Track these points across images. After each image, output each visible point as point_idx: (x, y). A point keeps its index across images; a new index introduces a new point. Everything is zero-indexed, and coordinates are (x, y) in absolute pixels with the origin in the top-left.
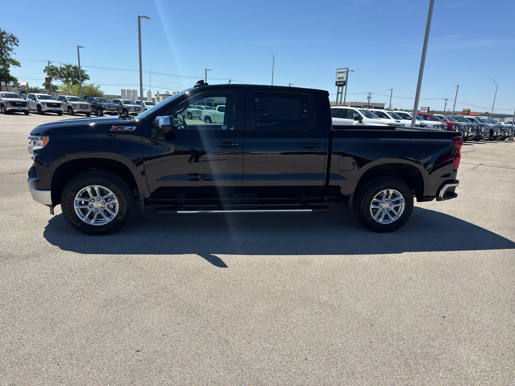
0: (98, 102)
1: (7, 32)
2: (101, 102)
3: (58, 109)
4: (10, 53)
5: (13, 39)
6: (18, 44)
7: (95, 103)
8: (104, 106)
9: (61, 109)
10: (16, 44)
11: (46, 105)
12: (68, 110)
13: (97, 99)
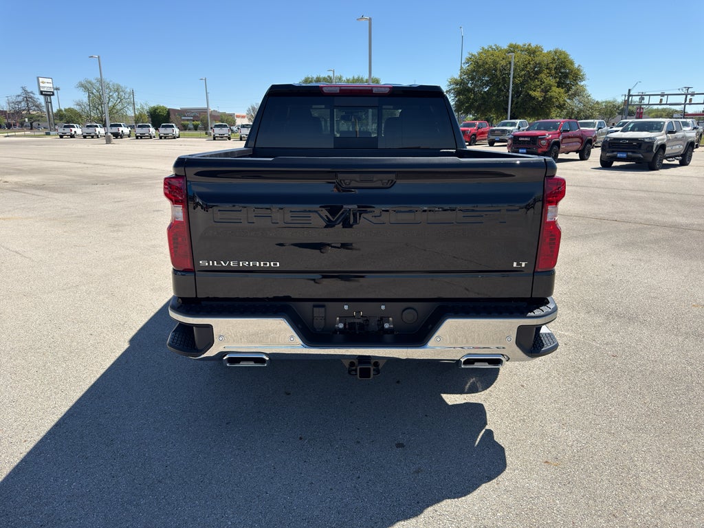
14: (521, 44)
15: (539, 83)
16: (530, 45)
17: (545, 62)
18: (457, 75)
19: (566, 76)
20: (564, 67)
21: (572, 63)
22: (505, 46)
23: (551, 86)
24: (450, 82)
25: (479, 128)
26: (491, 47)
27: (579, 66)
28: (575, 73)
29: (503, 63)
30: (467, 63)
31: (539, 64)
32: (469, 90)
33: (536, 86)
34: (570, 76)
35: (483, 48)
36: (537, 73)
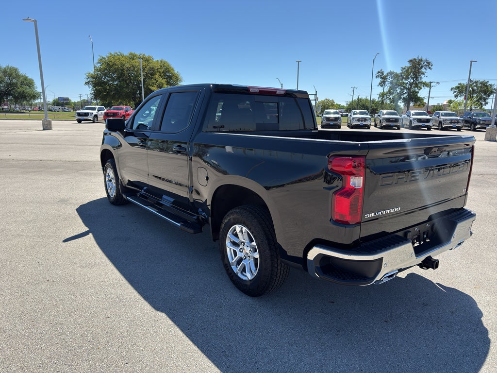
0: (475, 116)
1: (424, 59)
2: (479, 116)
3: (426, 124)
4: (423, 76)
5: (429, 64)
6: (431, 67)
7: (470, 117)
8: (478, 121)
9: (430, 124)
10: (430, 68)
11: (416, 121)
12: (439, 124)
13: (474, 113)
14: (138, 53)
15: (154, 81)
16: (144, 55)
17: (157, 68)
18: (92, 71)
19: (171, 78)
20: (169, 72)
21: (173, 70)
22: (126, 54)
23: (163, 84)
24: (88, 76)
25: (126, 111)
26: (116, 53)
27: (178, 72)
28: (176, 77)
29: (128, 65)
30: (99, 63)
31: (153, 68)
32: (104, 83)
33: (153, 83)
34: (173, 78)
35: (111, 54)
36: (152, 74)
